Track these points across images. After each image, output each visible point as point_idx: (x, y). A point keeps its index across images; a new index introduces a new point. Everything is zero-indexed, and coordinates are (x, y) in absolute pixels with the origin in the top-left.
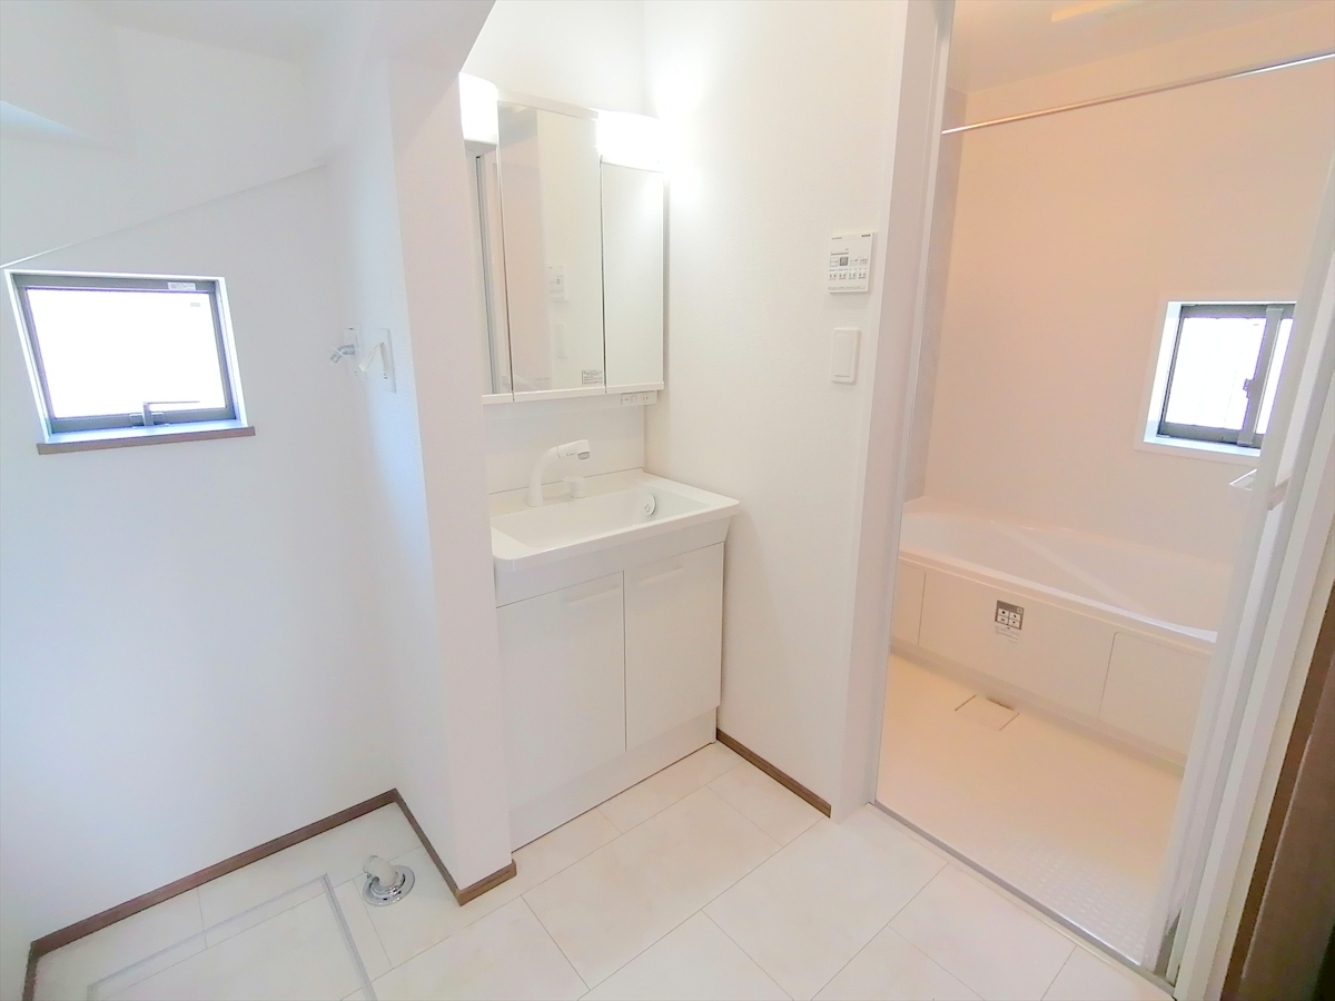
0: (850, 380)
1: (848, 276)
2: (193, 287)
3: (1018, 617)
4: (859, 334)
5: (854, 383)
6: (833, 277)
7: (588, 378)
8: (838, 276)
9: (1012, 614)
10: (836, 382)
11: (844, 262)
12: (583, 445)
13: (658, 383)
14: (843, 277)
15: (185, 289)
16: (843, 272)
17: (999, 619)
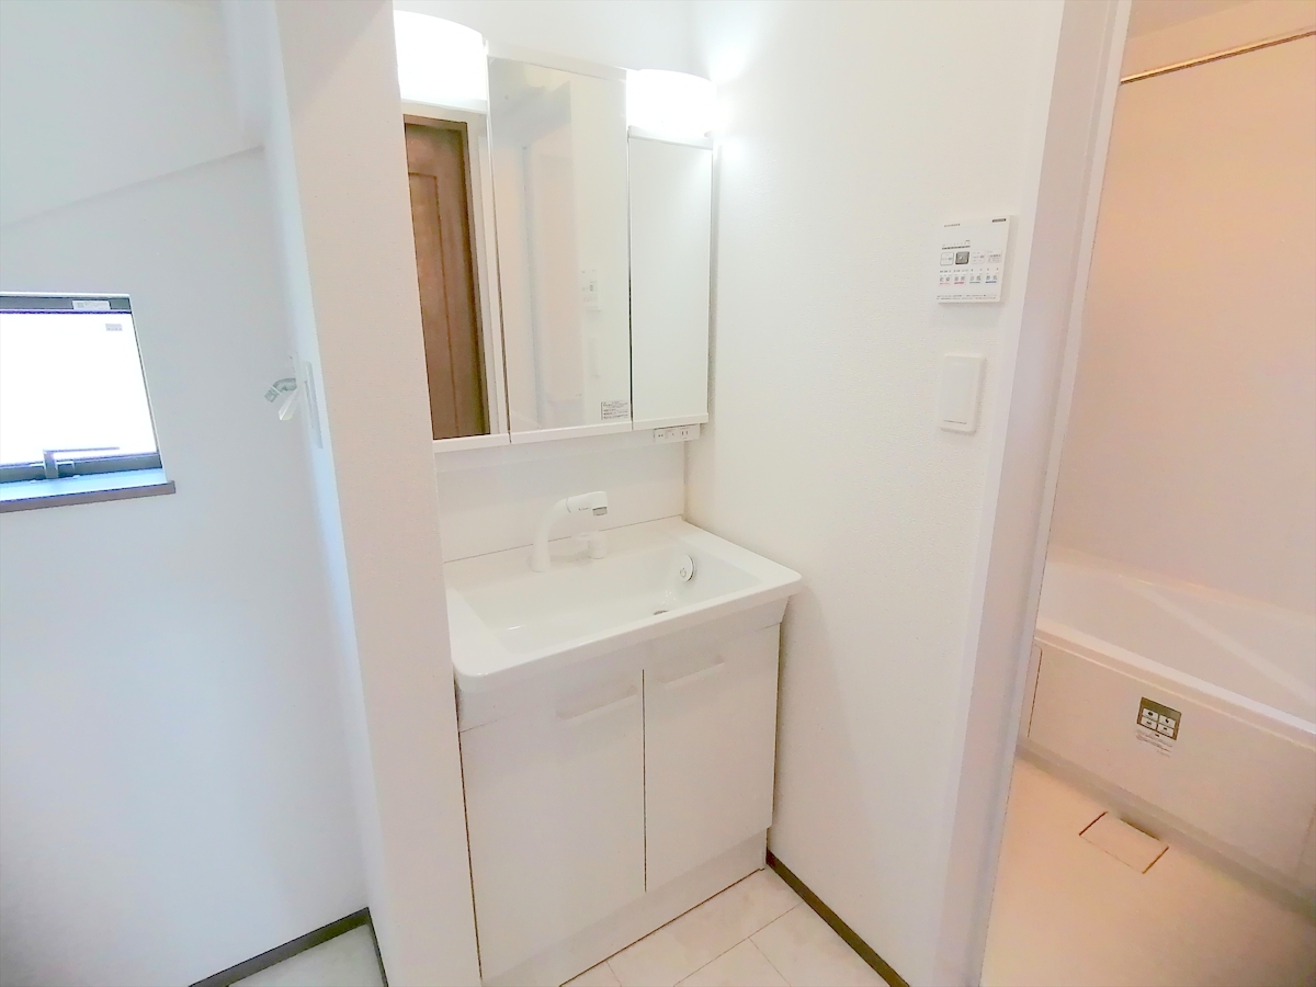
0: (968, 428)
1: (968, 280)
2: (106, 306)
3: (1172, 723)
4: (984, 364)
5: (974, 433)
6: (944, 281)
7: (608, 412)
8: (952, 280)
9: (1163, 719)
10: (944, 430)
11: (962, 260)
12: (599, 498)
13: (701, 415)
14: (960, 282)
15: (97, 309)
16: (960, 275)
17: (1144, 721)
